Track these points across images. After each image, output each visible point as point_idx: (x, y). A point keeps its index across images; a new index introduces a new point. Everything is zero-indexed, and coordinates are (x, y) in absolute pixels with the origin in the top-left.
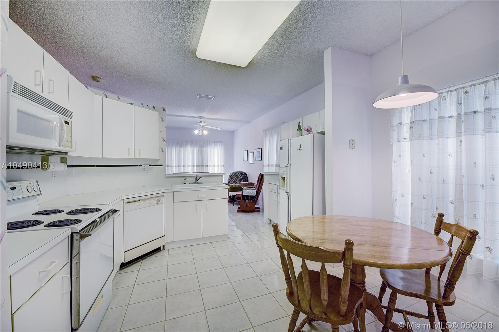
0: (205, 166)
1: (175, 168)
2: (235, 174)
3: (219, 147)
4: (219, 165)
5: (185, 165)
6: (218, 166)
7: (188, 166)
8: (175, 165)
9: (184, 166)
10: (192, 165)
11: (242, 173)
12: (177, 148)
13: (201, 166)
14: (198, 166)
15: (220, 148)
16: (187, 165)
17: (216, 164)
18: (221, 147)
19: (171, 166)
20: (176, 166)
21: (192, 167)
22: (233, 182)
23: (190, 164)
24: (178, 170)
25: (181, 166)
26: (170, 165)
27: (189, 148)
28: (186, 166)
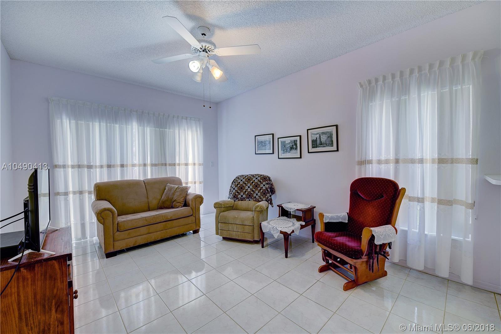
0: (170, 165)
1: (98, 170)
2: (249, 179)
3: (194, 129)
4: (196, 162)
5: (125, 163)
6: (194, 164)
7: (133, 165)
8: (98, 164)
9: (122, 166)
10: (141, 162)
11: (266, 179)
12: (103, 124)
13: (162, 165)
14: (155, 165)
15: (197, 131)
16: (130, 162)
17: (190, 161)
18: (198, 129)
19: (90, 167)
20: (101, 167)
21: (141, 168)
22: (244, 196)
23: (136, 162)
24: (109, 175)
25: (114, 166)
26: (86, 163)
27: (134, 127)
28: (127, 166)
